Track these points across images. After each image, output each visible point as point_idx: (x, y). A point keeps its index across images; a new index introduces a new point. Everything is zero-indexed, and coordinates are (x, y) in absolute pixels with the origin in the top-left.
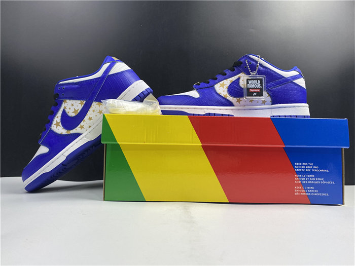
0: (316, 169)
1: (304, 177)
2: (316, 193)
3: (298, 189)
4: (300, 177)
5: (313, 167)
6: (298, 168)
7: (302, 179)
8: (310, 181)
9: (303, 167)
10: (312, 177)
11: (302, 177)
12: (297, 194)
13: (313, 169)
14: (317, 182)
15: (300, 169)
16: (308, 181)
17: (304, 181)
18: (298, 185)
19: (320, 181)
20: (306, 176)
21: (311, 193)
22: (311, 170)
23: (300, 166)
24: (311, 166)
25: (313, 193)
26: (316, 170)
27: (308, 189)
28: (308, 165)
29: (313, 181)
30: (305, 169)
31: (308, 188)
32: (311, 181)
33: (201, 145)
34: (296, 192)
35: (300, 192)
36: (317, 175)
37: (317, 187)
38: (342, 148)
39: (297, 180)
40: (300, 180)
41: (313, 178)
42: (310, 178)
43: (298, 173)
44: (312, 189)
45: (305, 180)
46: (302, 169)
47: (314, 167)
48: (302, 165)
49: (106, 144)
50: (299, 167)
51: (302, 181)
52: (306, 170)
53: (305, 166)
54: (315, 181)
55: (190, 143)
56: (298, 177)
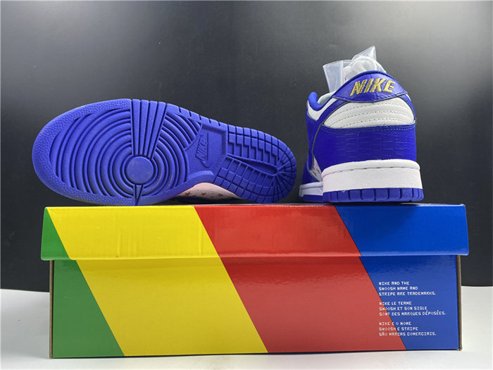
0: (415, 291)
1: (394, 306)
2: (415, 331)
3: (385, 327)
4: (388, 306)
5: (408, 288)
6: (384, 291)
7: (392, 309)
8: (404, 311)
9: (392, 289)
10: (407, 306)
11: (391, 306)
12: (383, 334)
13: (410, 291)
14: (416, 314)
15: (387, 291)
16: (401, 312)
17: (394, 311)
18: (384, 319)
19: (421, 311)
20: (397, 303)
21: (406, 332)
22: (406, 294)
23: (387, 286)
24: (406, 286)
25: (410, 332)
26: (414, 293)
27: (401, 326)
28: (401, 285)
29: (410, 311)
30: (396, 291)
31: (401, 324)
32: (407, 311)
33: (218, 256)
34: (381, 332)
35: (388, 332)
36: (417, 301)
37: (415, 321)
38: (456, 256)
39: (382, 312)
40: (388, 311)
41: (410, 306)
42: (404, 306)
43: (384, 299)
44: (407, 326)
45: (397, 311)
46: (390, 291)
47: (411, 288)
48: (391, 285)
49: (53, 261)
50: (386, 289)
51: (391, 312)
52: (398, 293)
53: (396, 286)
54: (413, 311)
55: (198, 254)
56: (385, 306)
